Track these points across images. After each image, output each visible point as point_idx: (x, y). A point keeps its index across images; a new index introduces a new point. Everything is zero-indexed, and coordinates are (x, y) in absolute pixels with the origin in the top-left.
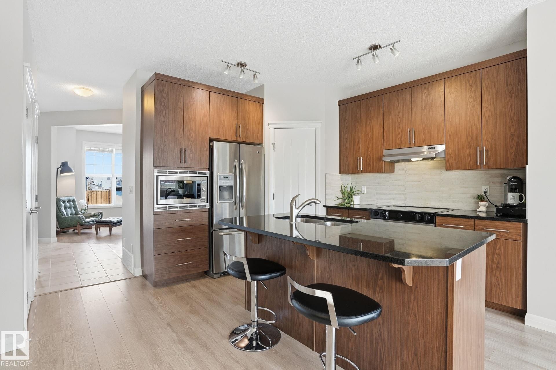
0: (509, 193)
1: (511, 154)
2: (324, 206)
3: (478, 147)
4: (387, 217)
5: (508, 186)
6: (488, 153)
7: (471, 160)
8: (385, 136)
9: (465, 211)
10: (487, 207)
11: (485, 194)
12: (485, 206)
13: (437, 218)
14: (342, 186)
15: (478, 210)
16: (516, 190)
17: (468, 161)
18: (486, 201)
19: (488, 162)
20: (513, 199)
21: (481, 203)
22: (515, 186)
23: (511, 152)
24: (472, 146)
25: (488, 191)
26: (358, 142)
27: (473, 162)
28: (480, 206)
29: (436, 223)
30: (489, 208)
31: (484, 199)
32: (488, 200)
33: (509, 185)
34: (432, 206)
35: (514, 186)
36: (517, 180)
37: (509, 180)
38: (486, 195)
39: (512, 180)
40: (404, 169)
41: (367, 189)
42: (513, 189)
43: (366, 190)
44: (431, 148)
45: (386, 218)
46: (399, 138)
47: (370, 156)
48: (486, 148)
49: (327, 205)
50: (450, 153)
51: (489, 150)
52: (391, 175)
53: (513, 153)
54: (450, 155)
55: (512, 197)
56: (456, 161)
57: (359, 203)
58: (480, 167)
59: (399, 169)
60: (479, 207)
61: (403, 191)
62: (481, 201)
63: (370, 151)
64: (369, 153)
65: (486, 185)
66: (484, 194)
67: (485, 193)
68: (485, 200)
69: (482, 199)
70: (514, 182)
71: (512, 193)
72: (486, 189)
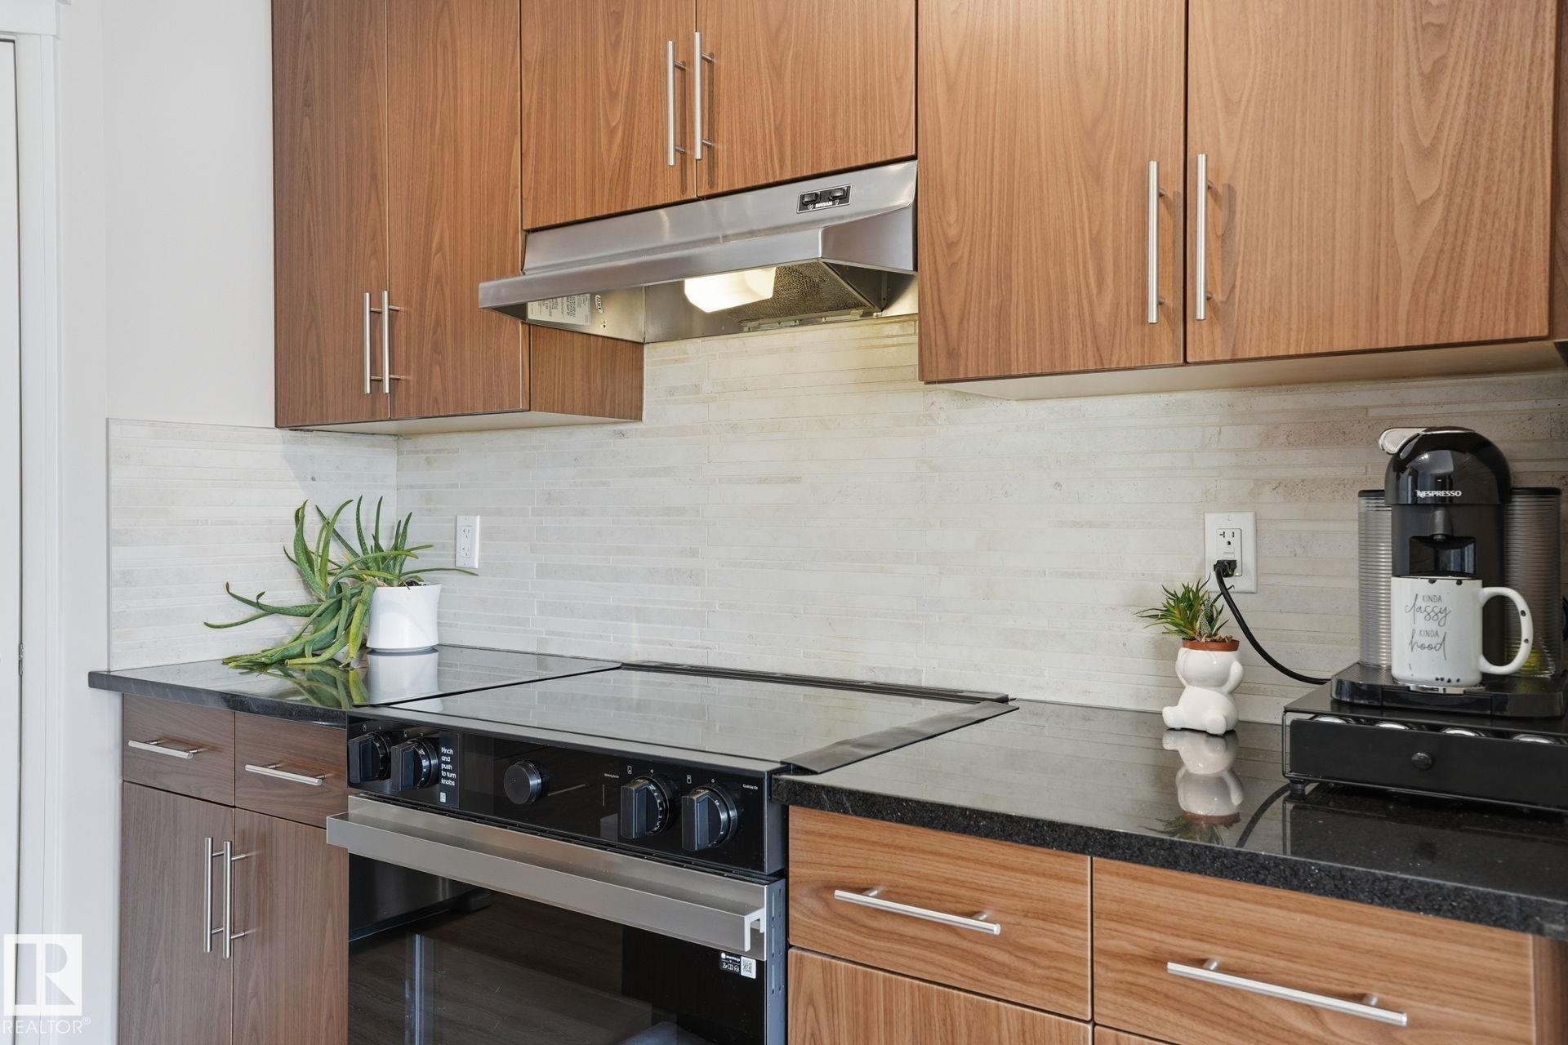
0: (1395, 580)
1: (1421, 210)
2: (98, 680)
3: (1153, 165)
4: (446, 788)
5: (1387, 516)
6: (1232, 212)
7: (1100, 282)
8: (529, 114)
9: (1086, 719)
10: (1232, 693)
11: (1221, 583)
12: (1219, 681)
13: (799, 818)
14: (299, 518)
15: (1173, 716)
16: (1453, 554)
17: (1080, 300)
18: (1231, 645)
19: (1229, 300)
20: (1434, 641)
21: (1195, 661)
22: (1449, 521)
23: (1422, 197)
24: (1112, 157)
25: (1246, 560)
26: (374, 177)
27: (1117, 305)
28: (1189, 681)
29: (793, 870)
30: (1252, 691)
31: (1211, 620)
32: (1239, 635)
33: (1398, 505)
34: (872, 669)
35: (1439, 515)
36: (1467, 458)
37: (1399, 464)
38: (1225, 592)
39: (1425, 465)
40: (696, 389)
41: (486, 534)
42: (1429, 540)
43: (482, 546)
44: (817, 198)
45: (443, 798)
46: (612, 132)
47: (439, 280)
48: (1213, 171)
49: (122, 666)
50: (953, 232)
51: (1240, 188)
52: (622, 434)
53: (1432, 199)
54: (951, 245)
55: (1422, 623)
56: (993, 302)
57: (434, 642)
58: (1167, 350)
59: (672, 392)
60: (1174, 689)
61: (694, 553)
62: (1192, 642)
63: (440, 248)
64: (436, 263)
65: (1238, 506)
66: (1213, 586)
67: (1225, 569)
68: (1222, 634)
69: (1201, 623)
70: (1444, 482)
71: (1420, 584)
72: (1228, 537)
